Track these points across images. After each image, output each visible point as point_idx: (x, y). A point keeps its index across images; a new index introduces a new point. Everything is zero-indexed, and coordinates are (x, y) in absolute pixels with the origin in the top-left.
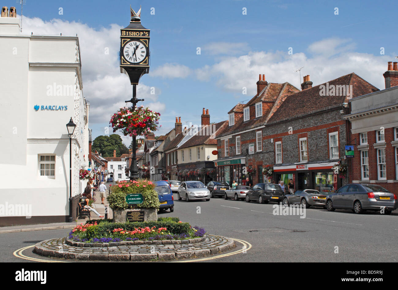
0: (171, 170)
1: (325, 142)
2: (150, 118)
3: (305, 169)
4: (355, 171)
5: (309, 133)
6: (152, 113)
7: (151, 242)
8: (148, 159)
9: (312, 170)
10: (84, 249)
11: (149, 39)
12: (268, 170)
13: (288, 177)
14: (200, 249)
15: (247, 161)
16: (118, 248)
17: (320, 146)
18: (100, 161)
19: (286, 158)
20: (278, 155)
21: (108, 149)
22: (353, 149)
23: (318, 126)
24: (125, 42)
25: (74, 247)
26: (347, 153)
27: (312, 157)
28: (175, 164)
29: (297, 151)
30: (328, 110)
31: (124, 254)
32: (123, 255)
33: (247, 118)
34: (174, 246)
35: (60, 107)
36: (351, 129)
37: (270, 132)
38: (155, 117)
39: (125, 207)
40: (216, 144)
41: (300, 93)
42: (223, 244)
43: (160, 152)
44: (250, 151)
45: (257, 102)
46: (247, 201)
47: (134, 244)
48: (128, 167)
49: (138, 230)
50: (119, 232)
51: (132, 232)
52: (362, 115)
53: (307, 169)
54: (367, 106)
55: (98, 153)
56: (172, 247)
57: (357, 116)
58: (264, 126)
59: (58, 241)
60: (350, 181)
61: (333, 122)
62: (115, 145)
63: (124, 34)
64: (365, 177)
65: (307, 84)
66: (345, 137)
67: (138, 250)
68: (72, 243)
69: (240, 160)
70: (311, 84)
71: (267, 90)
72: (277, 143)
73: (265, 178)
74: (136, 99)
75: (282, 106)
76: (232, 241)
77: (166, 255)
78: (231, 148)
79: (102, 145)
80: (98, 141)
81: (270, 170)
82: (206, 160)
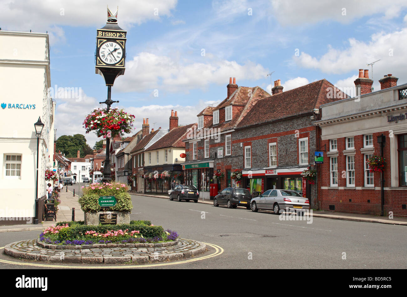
0: (138, 173)
1: (295, 147)
2: (125, 120)
3: (274, 174)
4: (324, 177)
5: (279, 138)
6: (127, 115)
7: (124, 245)
8: (114, 161)
9: (281, 176)
10: (56, 252)
11: (125, 40)
12: (237, 174)
13: (256, 182)
14: (173, 253)
15: (216, 165)
16: (91, 251)
17: (290, 152)
18: (63, 161)
19: (256, 162)
20: (247, 160)
21: (72, 149)
22: (322, 156)
23: (288, 131)
24: (101, 42)
25: (45, 249)
26: (316, 159)
27: (281, 162)
28: (142, 166)
29: (267, 156)
30: (299, 115)
31: (97, 256)
32: (96, 258)
33: (216, 121)
34: (148, 249)
35: (28, 105)
36: (321, 135)
37: (239, 136)
38: (129, 119)
39: (98, 210)
40: (185, 147)
41: (271, 97)
42: (195, 248)
43: (126, 153)
44: (218, 155)
45: (227, 106)
46: (215, 205)
47: (107, 247)
48: (92, 168)
49: (110, 233)
50: (91, 234)
51: (105, 235)
52: (333, 122)
53: (276, 174)
54: (338, 113)
55: (61, 153)
56: (145, 250)
57: (328, 123)
58: (233, 130)
59: (28, 243)
60: (319, 187)
61: (303, 127)
62: (79, 146)
63: (100, 34)
64: (334, 183)
65: (278, 89)
66: (315, 143)
67: (111, 253)
68: (43, 245)
69: (208, 163)
70: (282, 88)
71: (237, 94)
72: (246, 147)
73: (233, 182)
74: (110, 101)
75: (252, 110)
76: (204, 245)
77: (140, 258)
78: (200, 151)
79: (65, 145)
80: (62, 141)
81: (238, 174)
82: (173, 163)
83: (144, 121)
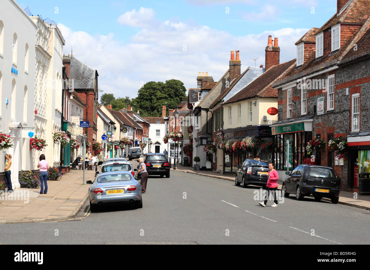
0: (216, 139)
12: (338, 142)
13: (367, 157)
15: (315, 126)
18: (134, 123)
19: (365, 122)
20: (355, 117)
28: (221, 129)
33: (319, 52)
37: (345, 77)
40: (277, 97)
43: (203, 109)
44: (318, 109)
45: (333, 25)
48: (167, 132)
55: (131, 110)
58: (337, 67)
62: (175, 98)
69: (303, 124)
71: (352, 4)
72: (354, 96)
78: (295, 103)
79: (153, 97)
80: (148, 90)
81: (341, 143)
82: (260, 123)
83: (232, 56)
